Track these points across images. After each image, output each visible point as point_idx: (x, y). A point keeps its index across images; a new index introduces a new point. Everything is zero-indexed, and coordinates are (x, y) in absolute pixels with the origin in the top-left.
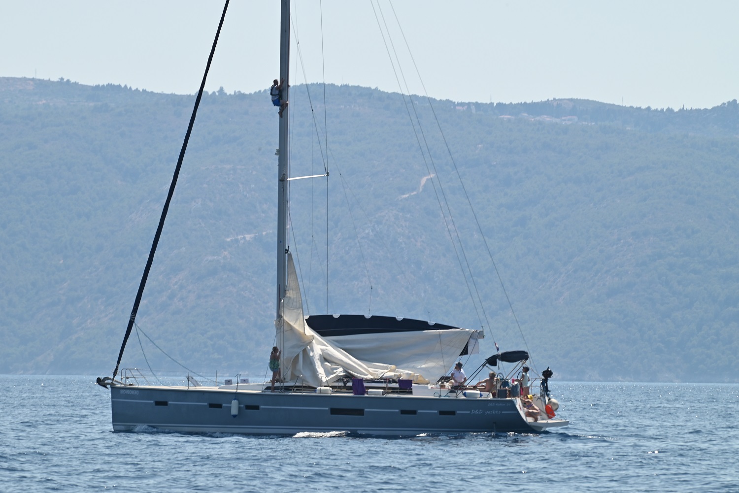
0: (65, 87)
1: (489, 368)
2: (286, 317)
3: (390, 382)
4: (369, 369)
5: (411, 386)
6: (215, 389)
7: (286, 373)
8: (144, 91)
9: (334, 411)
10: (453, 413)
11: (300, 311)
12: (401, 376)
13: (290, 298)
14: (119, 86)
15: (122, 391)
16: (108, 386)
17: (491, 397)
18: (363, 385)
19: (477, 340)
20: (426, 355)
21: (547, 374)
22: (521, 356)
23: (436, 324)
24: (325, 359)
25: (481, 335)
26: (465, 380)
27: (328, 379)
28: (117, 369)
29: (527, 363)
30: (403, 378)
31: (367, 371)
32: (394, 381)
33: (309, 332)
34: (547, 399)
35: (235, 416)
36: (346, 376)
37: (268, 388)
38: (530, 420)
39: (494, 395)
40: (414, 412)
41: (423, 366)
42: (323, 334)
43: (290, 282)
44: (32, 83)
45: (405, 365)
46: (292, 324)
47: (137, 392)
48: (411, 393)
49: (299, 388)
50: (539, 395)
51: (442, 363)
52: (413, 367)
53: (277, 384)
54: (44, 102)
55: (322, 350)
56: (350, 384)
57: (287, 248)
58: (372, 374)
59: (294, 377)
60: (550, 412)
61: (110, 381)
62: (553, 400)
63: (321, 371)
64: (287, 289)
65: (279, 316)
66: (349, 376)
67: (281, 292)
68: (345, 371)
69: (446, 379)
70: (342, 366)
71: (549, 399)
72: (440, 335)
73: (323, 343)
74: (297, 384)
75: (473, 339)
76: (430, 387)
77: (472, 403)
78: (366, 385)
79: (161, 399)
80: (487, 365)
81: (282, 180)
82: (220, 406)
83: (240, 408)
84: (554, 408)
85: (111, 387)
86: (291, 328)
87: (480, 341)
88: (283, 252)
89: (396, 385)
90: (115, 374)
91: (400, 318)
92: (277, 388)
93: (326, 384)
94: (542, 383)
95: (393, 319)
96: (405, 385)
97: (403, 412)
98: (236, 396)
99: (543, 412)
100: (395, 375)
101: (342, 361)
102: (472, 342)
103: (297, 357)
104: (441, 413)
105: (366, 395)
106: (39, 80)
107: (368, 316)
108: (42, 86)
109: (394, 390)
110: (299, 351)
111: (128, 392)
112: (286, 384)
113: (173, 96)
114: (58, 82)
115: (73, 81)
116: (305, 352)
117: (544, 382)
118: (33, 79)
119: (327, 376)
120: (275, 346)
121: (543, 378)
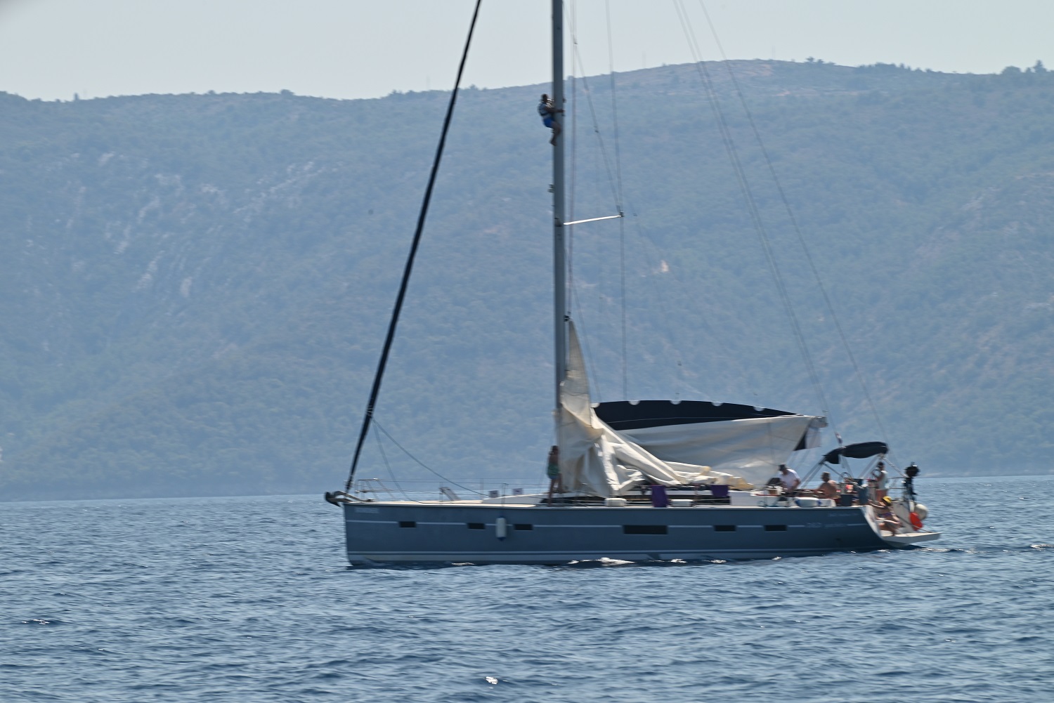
0: (816, 71)
1: (829, 467)
2: (568, 406)
3: (701, 489)
4: (675, 472)
5: (727, 493)
6: (476, 503)
7: (569, 480)
8: (929, 71)
9: (629, 529)
10: (783, 528)
11: (586, 397)
12: (715, 480)
13: (572, 380)
14: (893, 66)
15: (358, 510)
16: (340, 503)
17: (833, 505)
18: (664, 494)
19: (817, 429)
20: (751, 452)
21: (912, 472)
22: (877, 448)
23: (766, 410)
24: (619, 460)
25: (822, 422)
26: (798, 482)
27: (621, 487)
28: (350, 480)
29: (886, 458)
30: (719, 482)
31: (672, 473)
32: (707, 488)
33: (597, 424)
34: (912, 505)
35: (501, 539)
36: (645, 483)
37: (544, 501)
38: (885, 534)
39: (837, 502)
40: (732, 528)
41: (748, 466)
42: (616, 427)
43: (571, 359)
44: (768, 66)
45: (723, 465)
46: (575, 414)
47: (375, 511)
48: (728, 502)
49: (584, 500)
50: (901, 500)
51: (771, 462)
52: (735, 468)
53: (555, 495)
54: (787, 93)
55: (615, 448)
56: (649, 493)
57: (567, 315)
58: (678, 479)
59: (579, 486)
60: (916, 521)
61: (341, 497)
62: (921, 506)
63: (612, 475)
64: (568, 368)
65: (559, 405)
66: (648, 483)
67: (561, 372)
68: (644, 476)
69: (775, 481)
70: (640, 470)
71: (915, 504)
72: (768, 424)
73: (616, 439)
74: (582, 495)
75: (813, 428)
76: (753, 493)
77: (807, 514)
78: (669, 493)
79: (407, 518)
80: (827, 463)
81: (559, 225)
82: (481, 526)
83: (508, 529)
84: (921, 516)
85: (344, 505)
86: (575, 421)
87: (822, 430)
88: (562, 318)
89: (708, 493)
90: (349, 486)
91: (717, 402)
92: (555, 501)
93: (617, 494)
94: (905, 485)
95: (709, 405)
96: (720, 493)
97: (718, 528)
98: (502, 512)
99: (906, 521)
100: (709, 479)
101: (639, 461)
102: (811, 431)
103: (581, 460)
104: (768, 528)
105: (669, 507)
106: (779, 62)
107: (675, 401)
108: (783, 70)
109: (705, 500)
110: (585, 450)
111: (365, 510)
112: (566, 495)
113: (970, 76)
114: (806, 63)
115: (826, 61)
116: (592, 452)
117: (908, 483)
118: (770, 62)
119: (621, 482)
120: (555, 444)
121: (906, 476)
